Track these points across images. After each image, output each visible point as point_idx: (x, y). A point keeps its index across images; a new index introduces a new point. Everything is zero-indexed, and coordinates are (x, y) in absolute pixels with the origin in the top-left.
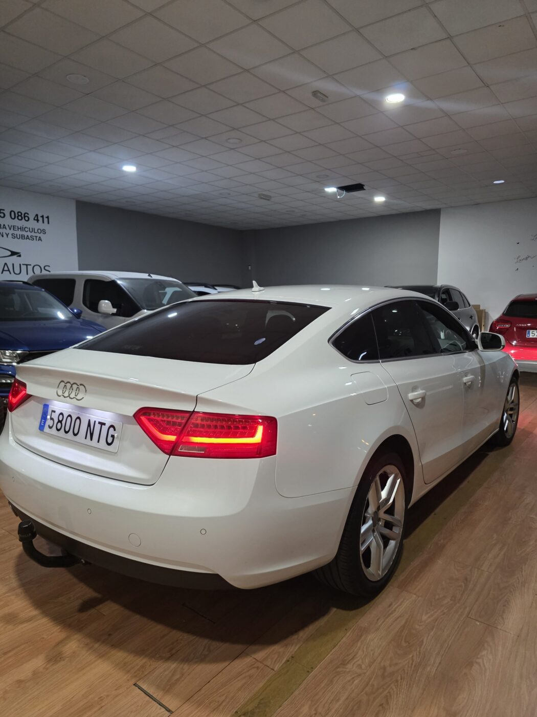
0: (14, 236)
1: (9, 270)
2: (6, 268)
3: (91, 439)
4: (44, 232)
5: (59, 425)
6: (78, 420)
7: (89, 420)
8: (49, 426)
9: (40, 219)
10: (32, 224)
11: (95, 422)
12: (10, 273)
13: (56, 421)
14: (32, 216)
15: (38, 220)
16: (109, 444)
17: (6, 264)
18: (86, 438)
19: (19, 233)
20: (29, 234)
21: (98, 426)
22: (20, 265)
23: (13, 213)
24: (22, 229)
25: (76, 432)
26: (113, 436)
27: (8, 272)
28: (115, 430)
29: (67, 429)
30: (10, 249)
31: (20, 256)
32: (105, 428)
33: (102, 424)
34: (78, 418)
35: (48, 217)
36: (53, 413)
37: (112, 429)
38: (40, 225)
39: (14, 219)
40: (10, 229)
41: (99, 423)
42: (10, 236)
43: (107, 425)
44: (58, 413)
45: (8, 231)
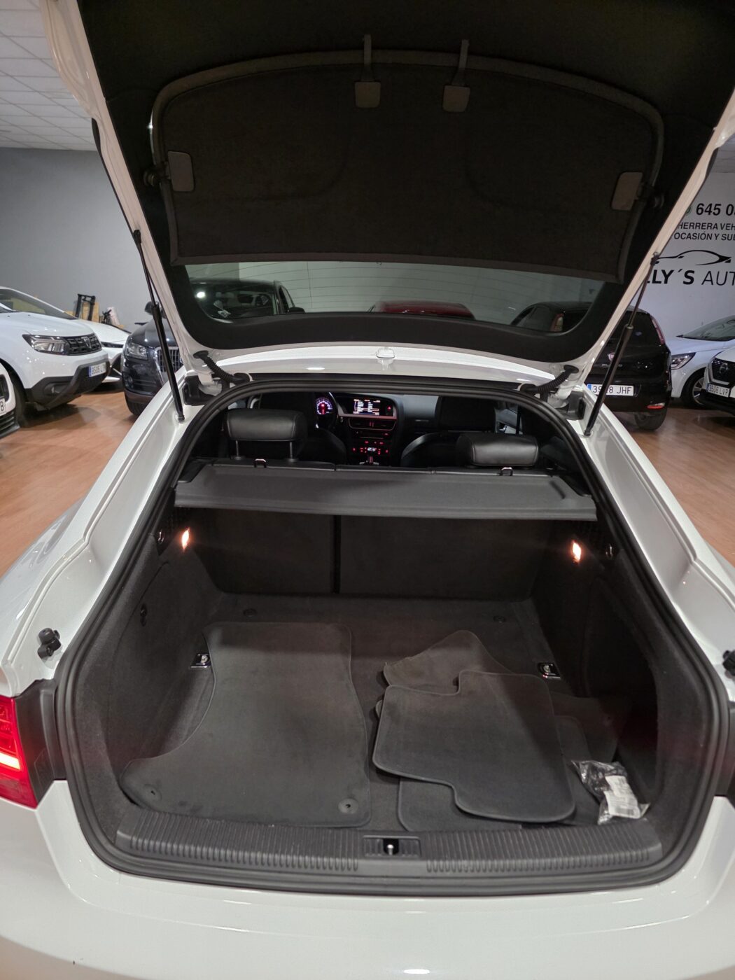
0: (725, 237)
1: (711, 280)
2: (709, 278)
12: (712, 284)
17: (710, 272)
22: (727, 273)
23: (730, 208)
27: (710, 282)
30: (719, 254)
31: (729, 261)
39: (729, 215)
40: (722, 229)
42: (720, 237)
45: (719, 231)
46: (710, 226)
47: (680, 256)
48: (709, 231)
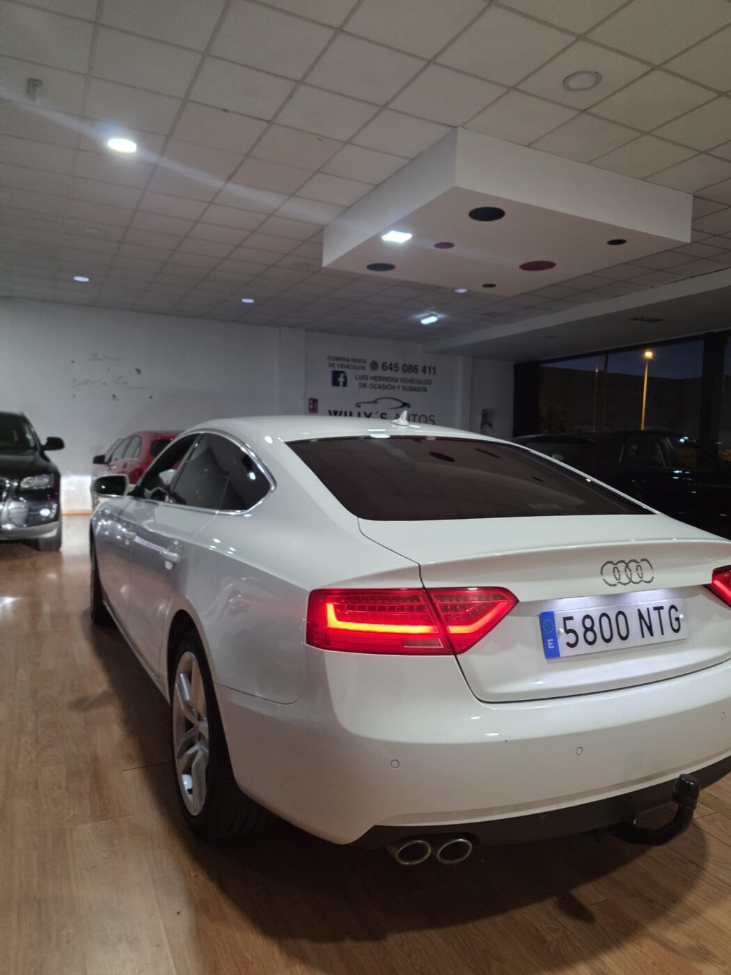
0: (404, 388)
3: (652, 635)
4: (429, 382)
5: (590, 636)
6: (621, 617)
7: (639, 611)
8: (569, 644)
9: (428, 370)
10: (420, 376)
11: (648, 609)
13: (580, 631)
14: (420, 368)
15: (425, 372)
16: (676, 631)
18: (643, 636)
19: (408, 385)
20: (417, 385)
21: (654, 614)
23: (405, 367)
24: (411, 381)
25: (624, 634)
26: (677, 619)
28: (677, 610)
29: (607, 636)
30: (402, 401)
31: (409, 407)
32: (664, 613)
33: (659, 609)
34: (620, 613)
35: (434, 368)
36: (567, 622)
37: (673, 610)
38: (427, 376)
39: (405, 372)
40: (401, 382)
41: (655, 609)
42: (401, 388)
43: (666, 608)
44: (578, 618)
45: (399, 384)
46: (393, 379)
47: (375, 402)
48: (393, 383)
